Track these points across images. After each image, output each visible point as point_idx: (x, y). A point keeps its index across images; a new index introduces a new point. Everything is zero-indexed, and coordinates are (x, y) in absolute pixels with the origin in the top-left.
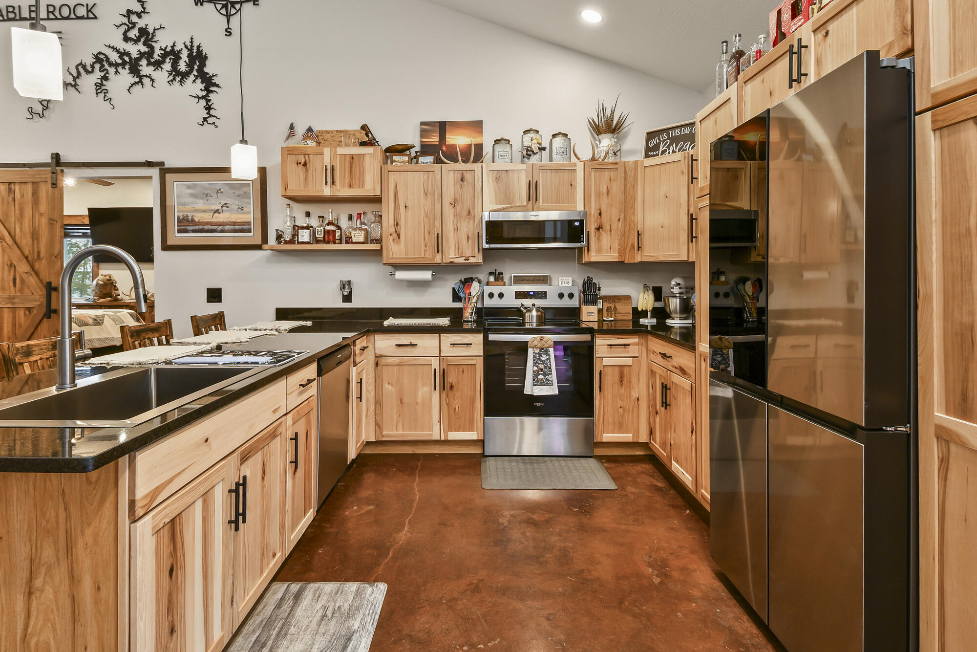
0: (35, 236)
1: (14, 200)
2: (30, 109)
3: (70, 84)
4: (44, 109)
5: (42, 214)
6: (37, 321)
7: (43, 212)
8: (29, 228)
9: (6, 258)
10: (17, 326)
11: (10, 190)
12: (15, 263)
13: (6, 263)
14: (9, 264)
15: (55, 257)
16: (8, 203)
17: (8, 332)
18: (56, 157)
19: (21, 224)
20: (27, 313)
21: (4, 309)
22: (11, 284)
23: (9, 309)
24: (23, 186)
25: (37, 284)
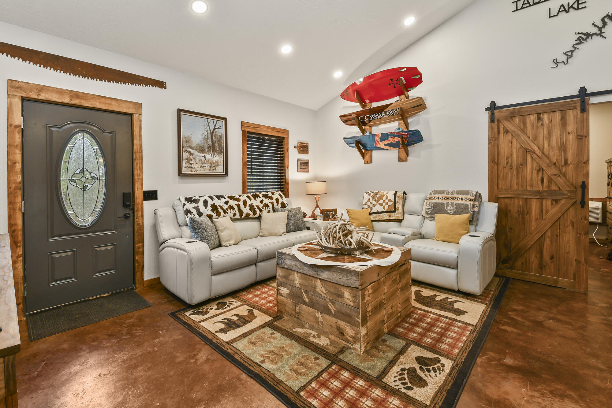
0: (563, 148)
1: (543, 125)
2: (555, 61)
3: (596, 34)
4: (568, 58)
5: (569, 133)
6: (565, 209)
7: (571, 131)
8: (557, 143)
9: (535, 165)
10: (544, 211)
11: (539, 119)
12: (545, 168)
13: (534, 168)
14: (538, 169)
15: (584, 163)
16: (538, 127)
17: (536, 215)
18: (583, 90)
19: (549, 141)
20: (554, 203)
21: (533, 199)
22: (539, 183)
23: (536, 200)
24: (551, 114)
25: (565, 183)
